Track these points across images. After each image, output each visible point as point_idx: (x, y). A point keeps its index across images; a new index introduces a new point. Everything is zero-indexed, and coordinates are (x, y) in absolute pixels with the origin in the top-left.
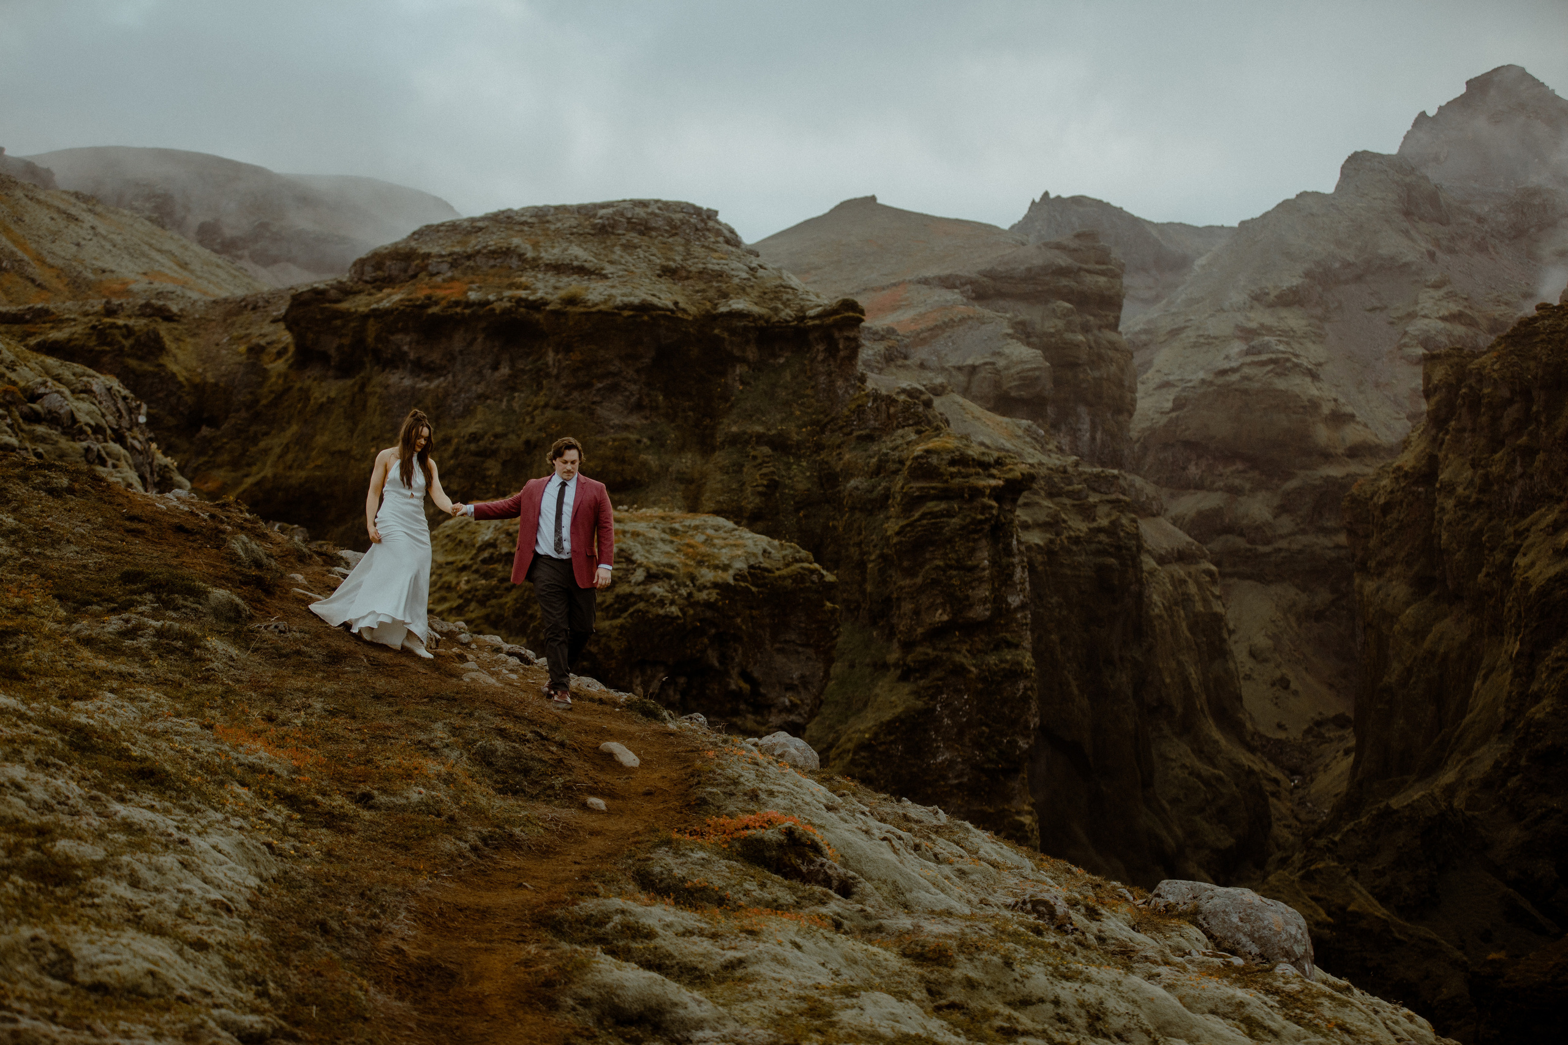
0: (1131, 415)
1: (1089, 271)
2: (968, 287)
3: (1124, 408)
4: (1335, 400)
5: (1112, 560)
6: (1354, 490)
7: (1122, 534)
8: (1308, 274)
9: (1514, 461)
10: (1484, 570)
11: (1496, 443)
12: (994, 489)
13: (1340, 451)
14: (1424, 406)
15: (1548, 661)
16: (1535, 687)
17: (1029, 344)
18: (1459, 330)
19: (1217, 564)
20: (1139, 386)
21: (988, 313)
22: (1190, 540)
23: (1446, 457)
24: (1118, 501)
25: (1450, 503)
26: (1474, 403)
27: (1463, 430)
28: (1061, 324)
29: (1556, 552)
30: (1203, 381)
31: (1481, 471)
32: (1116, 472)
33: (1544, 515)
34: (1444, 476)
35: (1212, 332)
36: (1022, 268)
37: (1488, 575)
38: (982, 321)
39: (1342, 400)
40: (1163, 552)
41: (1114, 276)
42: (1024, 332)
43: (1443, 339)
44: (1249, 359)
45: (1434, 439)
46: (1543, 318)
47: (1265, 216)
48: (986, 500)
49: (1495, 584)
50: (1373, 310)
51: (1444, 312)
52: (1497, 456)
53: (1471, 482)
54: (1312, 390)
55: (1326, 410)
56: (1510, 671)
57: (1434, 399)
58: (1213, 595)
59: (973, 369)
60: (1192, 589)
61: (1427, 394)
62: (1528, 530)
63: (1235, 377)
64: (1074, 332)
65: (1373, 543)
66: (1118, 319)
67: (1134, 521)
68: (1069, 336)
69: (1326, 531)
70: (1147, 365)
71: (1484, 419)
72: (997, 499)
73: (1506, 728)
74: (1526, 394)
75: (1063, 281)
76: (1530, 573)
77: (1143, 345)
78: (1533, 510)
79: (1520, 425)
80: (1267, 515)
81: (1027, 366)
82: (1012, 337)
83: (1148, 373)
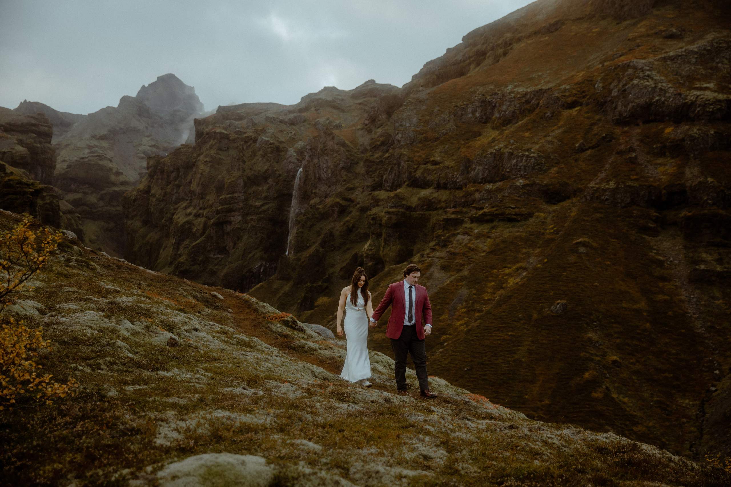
0: (54, 169)
1: (41, 125)
3: (52, 167)
4: (117, 168)
5: (51, 213)
6: (125, 195)
7: (54, 205)
8: (109, 131)
9: (174, 189)
10: (164, 219)
11: (168, 183)
12: (31, 192)
13: (118, 183)
14: (144, 171)
15: (183, 245)
16: (179, 252)
17: (23, 146)
18: (154, 150)
19: (80, 214)
20: (57, 161)
21: (9, 136)
22: (72, 207)
23: (153, 186)
24: (53, 195)
25: (154, 200)
26: (162, 172)
27: (158, 179)
28: (32, 141)
29: (186, 214)
30: (76, 161)
31: (164, 191)
32: (52, 186)
33: (183, 204)
34: (152, 192)
35: (79, 146)
36: (20, 123)
37: (165, 220)
38: (7, 138)
39: (119, 168)
40: (64, 210)
41: (50, 127)
42: (21, 142)
43: (149, 152)
44: (91, 155)
45: (150, 181)
46: (183, 148)
47: (96, 112)
48: (28, 195)
49: (167, 223)
50: (129, 142)
51: (150, 144)
52: (169, 187)
53: (161, 194)
54: (110, 165)
55: (114, 171)
56: (172, 248)
57: (150, 170)
58: (80, 224)
59: (4, 153)
60: (73, 221)
61: (148, 168)
62: (177, 208)
63: (86, 160)
64: (36, 143)
65: (130, 210)
66: (51, 140)
67: (57, 201)
68: (35, 145)
69: (113, 206)
70: (59, 154)
71: (165, 176)
72: (32, 195)
73: (171, 263)
74: (178, 169)
75: (33, 128)
76: (179, 220)
77: (58, 148)
78: (179, 202)
79: (176, 178)
80: (96, 201)
81: (22, 153)
82: (17, 144)
83: (59, 157)
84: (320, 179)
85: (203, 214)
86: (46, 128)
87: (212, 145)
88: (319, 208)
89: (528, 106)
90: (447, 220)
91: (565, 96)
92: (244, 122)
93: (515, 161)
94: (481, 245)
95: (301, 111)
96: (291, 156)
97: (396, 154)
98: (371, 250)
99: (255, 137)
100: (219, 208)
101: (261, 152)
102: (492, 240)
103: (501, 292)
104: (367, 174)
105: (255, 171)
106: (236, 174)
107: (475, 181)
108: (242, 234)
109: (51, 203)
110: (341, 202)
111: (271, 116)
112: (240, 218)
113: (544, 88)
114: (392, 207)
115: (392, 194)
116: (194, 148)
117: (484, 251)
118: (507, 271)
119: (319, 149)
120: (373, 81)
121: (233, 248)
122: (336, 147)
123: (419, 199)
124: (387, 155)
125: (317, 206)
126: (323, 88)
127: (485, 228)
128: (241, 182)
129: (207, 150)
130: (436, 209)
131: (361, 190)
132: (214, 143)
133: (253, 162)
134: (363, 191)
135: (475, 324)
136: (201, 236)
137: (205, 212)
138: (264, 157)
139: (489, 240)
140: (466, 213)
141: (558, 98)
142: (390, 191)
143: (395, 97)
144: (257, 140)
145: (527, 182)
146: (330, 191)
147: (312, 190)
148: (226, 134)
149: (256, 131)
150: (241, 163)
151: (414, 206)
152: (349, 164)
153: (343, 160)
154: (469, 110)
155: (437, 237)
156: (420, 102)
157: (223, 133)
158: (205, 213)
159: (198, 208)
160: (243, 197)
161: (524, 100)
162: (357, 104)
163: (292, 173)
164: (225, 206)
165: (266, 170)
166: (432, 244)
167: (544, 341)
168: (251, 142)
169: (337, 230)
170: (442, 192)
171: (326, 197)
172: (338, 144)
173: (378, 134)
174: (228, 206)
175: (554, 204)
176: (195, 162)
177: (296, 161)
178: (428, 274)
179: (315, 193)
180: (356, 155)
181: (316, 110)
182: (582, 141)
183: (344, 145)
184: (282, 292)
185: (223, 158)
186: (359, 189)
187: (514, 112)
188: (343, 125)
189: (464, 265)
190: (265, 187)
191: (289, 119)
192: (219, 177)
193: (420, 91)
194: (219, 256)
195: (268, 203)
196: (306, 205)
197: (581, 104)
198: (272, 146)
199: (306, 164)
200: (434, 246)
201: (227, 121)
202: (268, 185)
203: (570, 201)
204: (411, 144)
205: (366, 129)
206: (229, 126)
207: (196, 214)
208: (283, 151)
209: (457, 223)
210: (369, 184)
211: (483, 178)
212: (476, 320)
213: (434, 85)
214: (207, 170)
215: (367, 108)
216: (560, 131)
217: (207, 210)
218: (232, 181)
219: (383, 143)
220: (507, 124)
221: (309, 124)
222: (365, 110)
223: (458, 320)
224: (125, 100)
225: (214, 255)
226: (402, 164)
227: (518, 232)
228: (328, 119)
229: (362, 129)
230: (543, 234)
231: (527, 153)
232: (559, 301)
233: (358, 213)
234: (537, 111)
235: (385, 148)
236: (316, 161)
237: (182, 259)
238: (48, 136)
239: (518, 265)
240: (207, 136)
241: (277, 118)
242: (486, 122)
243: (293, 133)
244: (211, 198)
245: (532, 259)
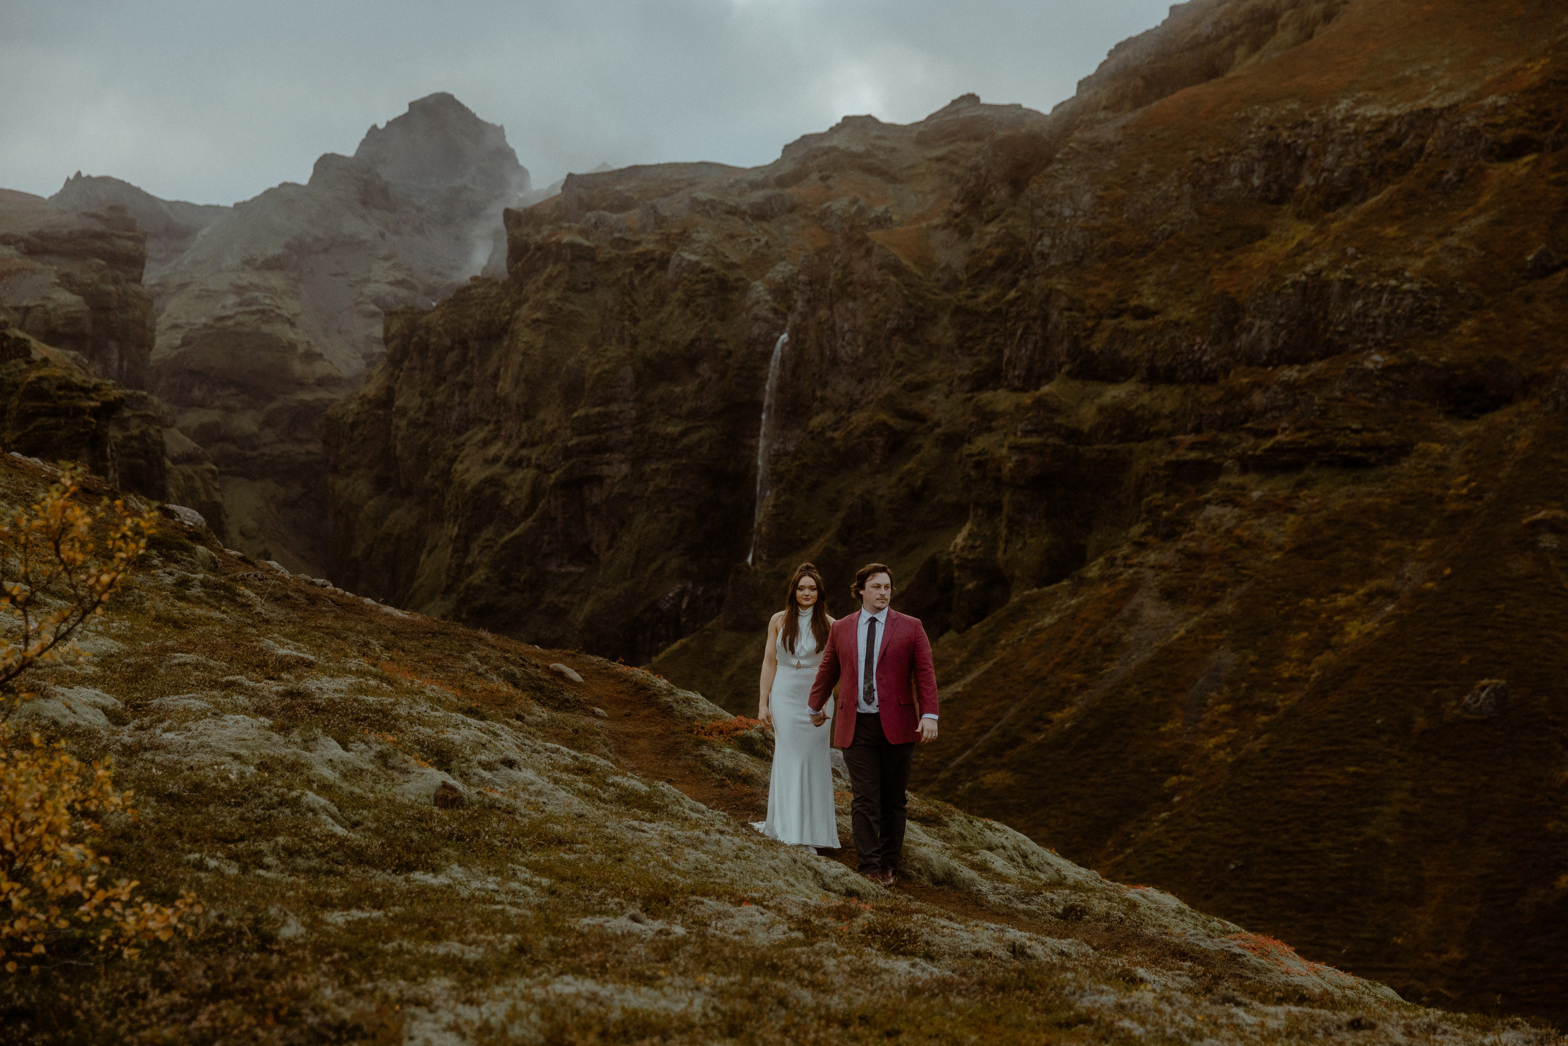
0: (151, 348)
1: (119, 237)
2: (22, 244)
3: (146, 343)
4: (308, 342)
5: (142, 462)
6: (329, 411)
7: (150, 441)
8: (287, 246)
9: (453, 393)
10: (430, 473)
11: (439, 379)
12: (93, 409)
13: (311, 381)
14: (378, 349)
15: (480, 541)
16: (469, 560)
17: (73, 292)
18: (403, 292)
19: (216, 464)
20: (157, 328)
21: (38, 265)
22: (195, 445)
23: (401, 389)
24: (147, 416)
25: (403, 423)
26: (423, 349)
27: (414, 369)
28: (97, 277)
29: (486, 461)
30: (205, 325)
31: (427, 400)
32: (145, 393)
33: (477, 434)
34: (399, 402)
35: (211, 287)
36: (65, 231)
37: (432, 477)
38: (33, 271)
39: (313, 342)
40: (175, 455)
41: (140, 240)
42: (67, 282)
43: (390, 299)
44: (241, 309)
45: (392, 375)
46: (475, 287)
47: (255, 199)
48: (86, 417)
49: (437, 484)
50: (337, 275)
51: (391, 279)
52: (441, 389)
53: (420, 408)
54: (291, 335)
55: (301, 349)
56: (450, 548)
57: (392, 345)
58: (215, 489)
59: (27, 310)
60: (198, 483)
61: (386, 341)
62: (463, 444)
63: (230, 323)
64: (106, 283)
65: (342, 451)
66: (141, 274)
67: (159, 431)
68: (102, 286)
69: (300, 441)
70: (162, 310)
71: (431, 361)
72: (95, 416)
73: (448, 590)
74: (463, 343)
75: (98, 243)
76: (466, 476)
77: (159, 295)
78: (467, 430)
79: (459, 366)
80: (254, 428)
81: (72, 309)
82: (59, 285)
83: (163, 317)
84: (835, 362)
85: (529, 459)
86: (130, 244)
87: (550, 276)
88: (832, 439)
89: (1393, 156)
90: (1177, 467)
91: (1494, 125)
92: (634, 216)
93: (1359, 303)
94: (1270, 533)
95: (782, 182)
96: (757, 303)
97: (1036, 291)
98: (973, 548)
99: (663, 254)
100: (569, 444)
101: (679, 294)
102: (1300, 518)
103: (1327, 657)
104: (961, 346)
105: (663, 343)
106: (614, 350)
107: (1251, 360)
108: (631, 510)
109: (143, 437)
110: (892, 422)
111: (704, 196)
112: (625, 468)
113: (1436, 104)
114: (1027, 433)
115: (1027, 399)
116: (505, 286)
117: (1279, 548)
118: (1342, 601)
119: (832, 281)
120: (972, 99)
121: (609, 547)
122: (877, 276)
123: (1101, 410)
124: (1012, 294)
125: (829, 434)
126: (839, 120)
127: (1279, 486)
128: (628, 373)
129: (538, 290)
130: (1147, 436)
131: (946, 389)
132: (556, 272)
133: (658, 318)
134: (951, 392)
135: (1257, 746)
136: (525, 516)
137: (534, 454)
138: (687, 305)
139: (1292, 517)
140: (1228, 445)
141: (1475, 132)
142: (1023, 390)
143: (1032, 138)
144: (668, 261)
145: (1393, 360)
146: (863, 392)
147: (814, 391)
148: (588, 247)
149: (666, 239)
150: (627, 323)
151: (1086, 428)
152: (911, 321)
153: (895, 309)
154: (1234, 169)
155: (1149, 512)
156: (1101, 149)
157: (580, 246)
158: (534, 457)
159: (516, 443)
160: (634, 412)
161: (1382, 138)
162: (929, 159)
163: (759, 349)
164: (587, 438)
165: (693, 341)
166: (1136, 530)
167: (1445, 791)
168: (653, 266)
169: (882, 496)
170: (1162, 389)
171: (851, 409)
172: (881, 267)
173: (988, 238)
174: (595, 437)
175: (1470, 418)
176: (509, 322)
177: (771, 316)
178: (1126, 612)
179: (823, 399)
180: (929, 296)
181: (823, 179)
182: (1543, 246)
183: (897, 269)
184: (739, 662)
185: (580, 309)
186: (939, 386)
187: (1354, 172)
188: (895, 218)
189: (1223, 586)
190: (692, 386)
191: (752, 205)
192: (571, 361)
193: (1099, 122)
194: (572, 569)
195: (698, 428)
196: (798, 432)
197: (1539, 147)
198: (707, 276)
199: (798, 321)
200: (1143, 535)
201: (589, 214)
202: (697, 381)
203: (1512, 409)
204: (1077, 264)
205: (957, 226)
206: (596, 226)
207: (510, 458)
208: (737, 289)
209: (1206, 472)
210: (966, 372)
211: (1272, 352)
212: (1258, 734)
213: (1137, 103)
214: (540, 342)
215: (957, 171)
216: (1481, 220)
217: (538, 450)
218: (605, 371)
219: (1002, 263)
220: (1338, 204)
221: (806, 216)
222: (952, 175)
223: (1209, 734)
224: (327, 164)
225: (560, 566)
226: (1055, 316)
227: (1370, 494)
228: (855, 202)
229: (944, 227)
230: (1440, 500)
231: (1393, 282)
232: (1485, 682)
233: (936, 451)
234: (1418, 167)
235: (1008, 275)
236: (823, 313)
237: (478, 577)
238: (135, 262)
239: (1373, 584)
240: (539, 254)
241: (721, 203)
242: (1279, 201)
243: (764, 240)
244: (550, 416)
245: (1409, 569)
